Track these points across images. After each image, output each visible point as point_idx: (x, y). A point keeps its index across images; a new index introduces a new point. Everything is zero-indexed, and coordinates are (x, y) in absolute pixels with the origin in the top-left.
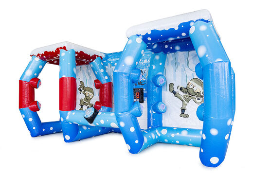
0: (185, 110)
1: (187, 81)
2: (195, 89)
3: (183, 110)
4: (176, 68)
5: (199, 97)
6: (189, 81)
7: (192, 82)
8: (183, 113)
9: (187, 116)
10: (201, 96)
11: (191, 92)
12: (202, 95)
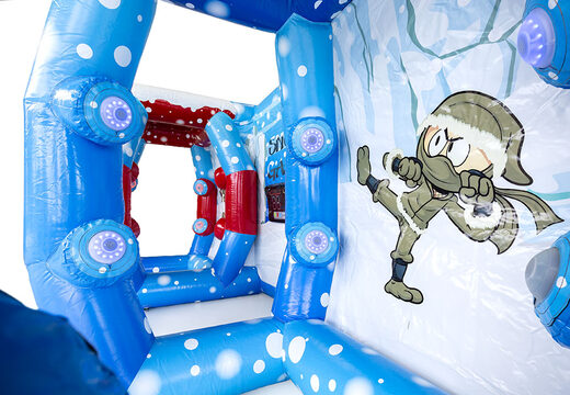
0: (406, 264)
1: (416, 125)
2: (456, 156)
3: (400, 265)
4: (370, 73)
5: (482, 202)
6: (425, 119)
7: (445, 122)
8: (397, 277)
9: (414, 298)
10: (498, 195)
11: (440, 174)
12: (500, 183)
